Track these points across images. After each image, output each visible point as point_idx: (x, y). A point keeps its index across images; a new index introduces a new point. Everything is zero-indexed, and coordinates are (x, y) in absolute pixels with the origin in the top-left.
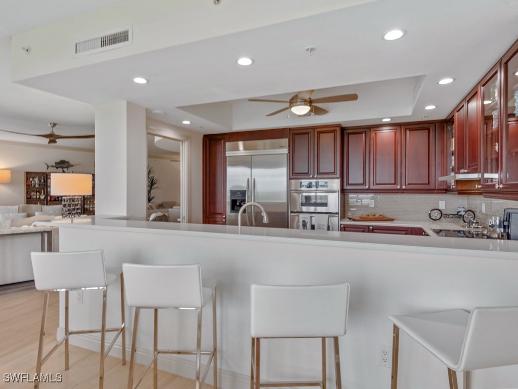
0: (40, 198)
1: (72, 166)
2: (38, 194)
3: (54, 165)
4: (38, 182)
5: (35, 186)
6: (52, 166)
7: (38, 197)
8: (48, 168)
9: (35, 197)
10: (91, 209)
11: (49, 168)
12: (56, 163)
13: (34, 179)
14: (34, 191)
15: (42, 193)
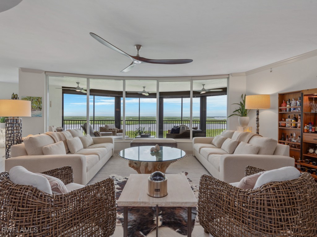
0: (295, 127)
2: (294, 120)
13: (289, 101)
15: (299, 120)
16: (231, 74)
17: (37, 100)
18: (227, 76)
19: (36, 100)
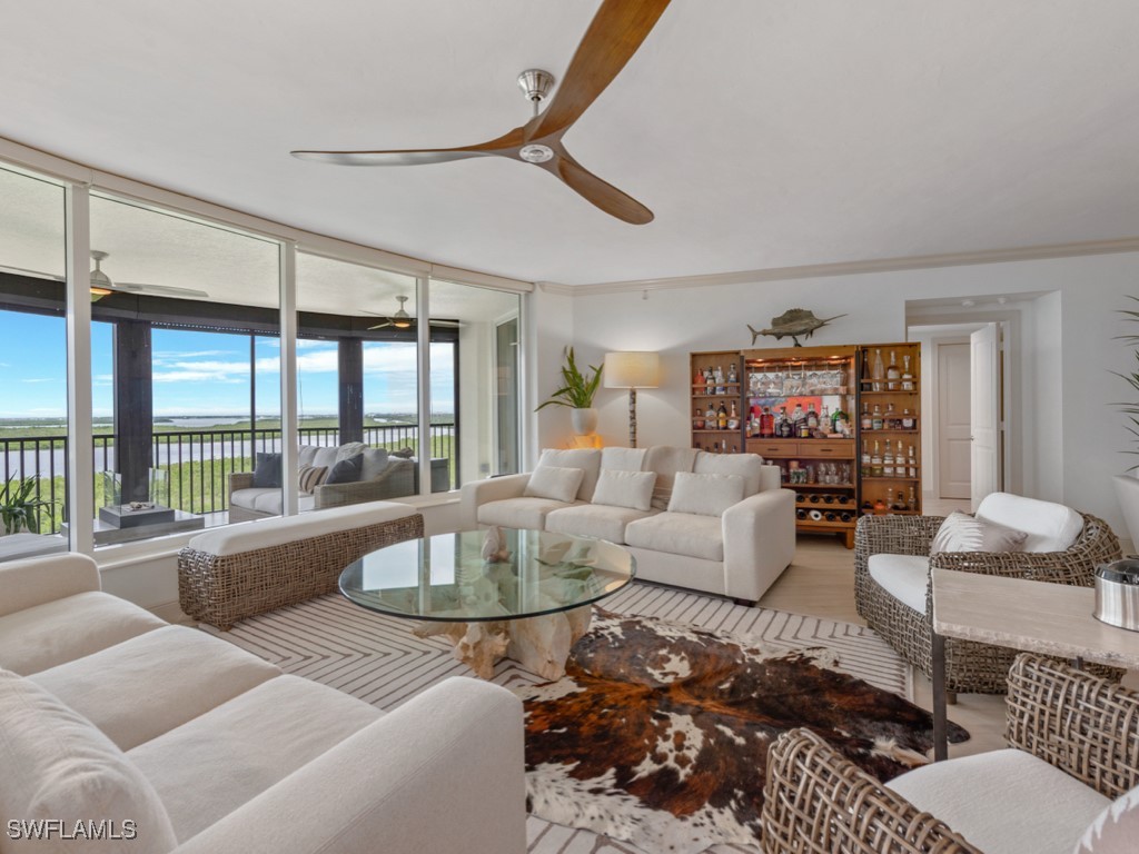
0: (726, 428)
1: (822, 324)
2: (721, 414)
3: (769, 327)
4: (722, 381)
5: (714, 390)
6: (765, 333)
7: (721, 424)
8: (755, 338)
9: (713, 424)
10: (888, 471)
11: (760, 337)
12: (776, 322)
13: (711, 371)
14: (712, 407)
15: (733, 415)
16: (542, 284)
18: (530, 288)
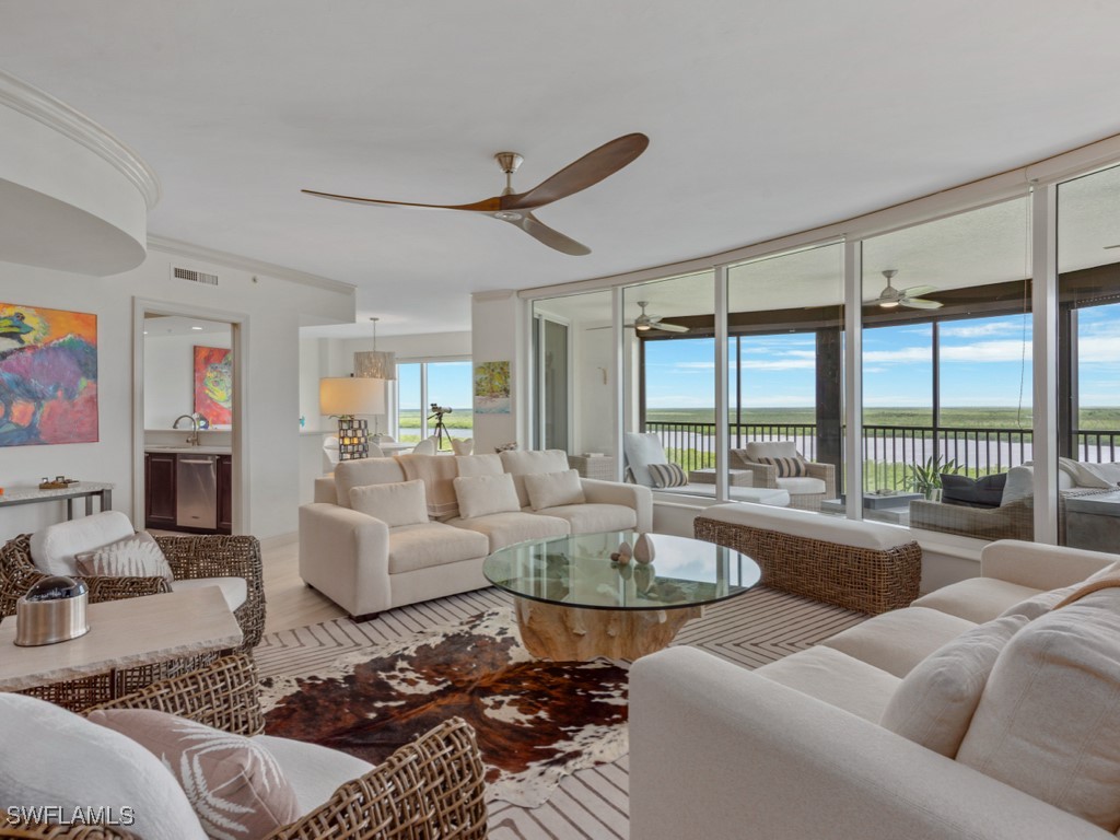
17: (502, 369)
19: (499, 370)
